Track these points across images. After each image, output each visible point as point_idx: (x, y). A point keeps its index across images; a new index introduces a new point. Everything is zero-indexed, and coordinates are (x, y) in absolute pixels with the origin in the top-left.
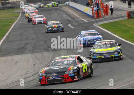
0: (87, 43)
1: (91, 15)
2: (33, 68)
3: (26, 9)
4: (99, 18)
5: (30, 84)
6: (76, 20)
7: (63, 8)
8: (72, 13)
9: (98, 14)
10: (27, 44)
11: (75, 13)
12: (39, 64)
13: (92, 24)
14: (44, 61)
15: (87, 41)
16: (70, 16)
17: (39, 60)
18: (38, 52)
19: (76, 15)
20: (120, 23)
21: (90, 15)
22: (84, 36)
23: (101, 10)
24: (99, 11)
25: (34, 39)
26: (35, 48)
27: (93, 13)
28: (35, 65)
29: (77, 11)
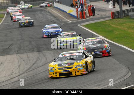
0: (50, 34)
1: (76, 15)
2: (18, 68)
3: (10, 10)
4: (84, 19)
5: (15, 84)
6: (60, 20)
7: (47, 9)
8: (57, 14)
9: (82, 15)
10: (12, 45)
11: (59, 14)
12: (24, 65)
13: (76, 24)
14: (29, 61)
15: (50, 33)
16: (54, 17)
17: (24, 60)
18: (23, 53)
19: (60, 15)
20: (104, 23)
21: (74, 16)
22: (48, 29)
23: (85, 11)
24: (83, 12)
25: (19, 40)
26: (20, 49)
27: (77, 14)
28: (20, 65)
29: (61, 12)
